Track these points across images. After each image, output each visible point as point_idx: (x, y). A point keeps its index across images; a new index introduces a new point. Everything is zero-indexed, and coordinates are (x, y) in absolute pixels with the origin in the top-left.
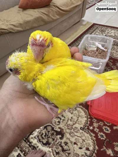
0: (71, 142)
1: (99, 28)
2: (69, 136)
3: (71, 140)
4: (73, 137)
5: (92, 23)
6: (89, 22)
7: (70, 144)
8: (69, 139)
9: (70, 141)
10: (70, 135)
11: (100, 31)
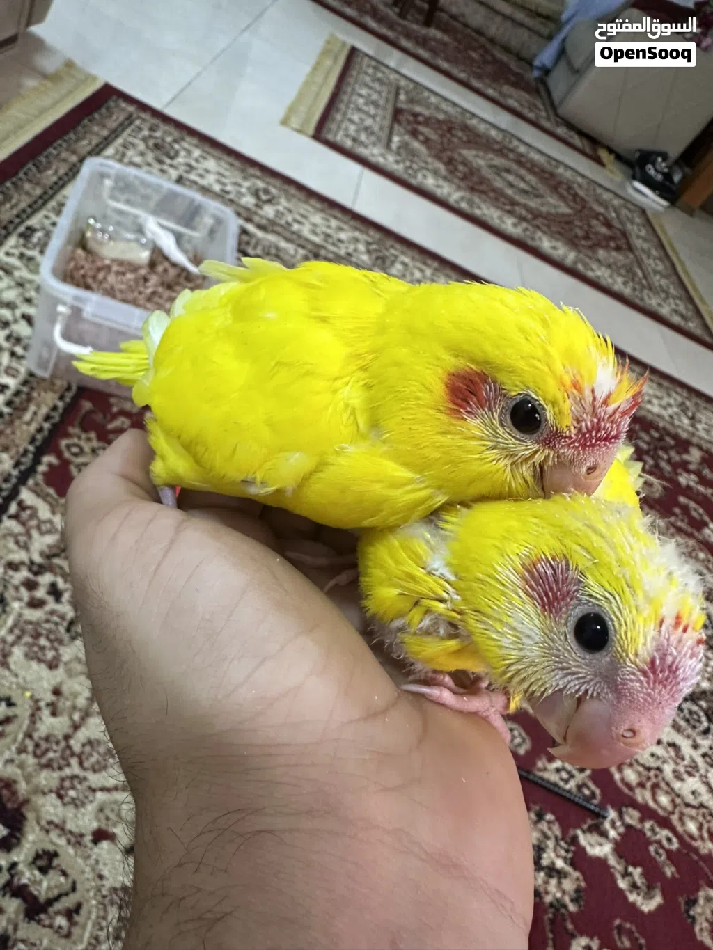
0: (76, 840)
1: (138, 122)
2: (60, 810)
3: (70, 826)
4: (83, 804)
5: (94, 78)
6: (79, 70)
7: (71, 851)
8: (61, 828)
9: (71, 832)
10: (60, 797)
11: (147, 147)
